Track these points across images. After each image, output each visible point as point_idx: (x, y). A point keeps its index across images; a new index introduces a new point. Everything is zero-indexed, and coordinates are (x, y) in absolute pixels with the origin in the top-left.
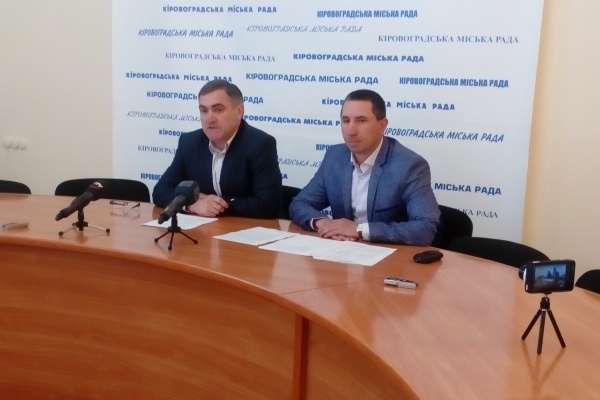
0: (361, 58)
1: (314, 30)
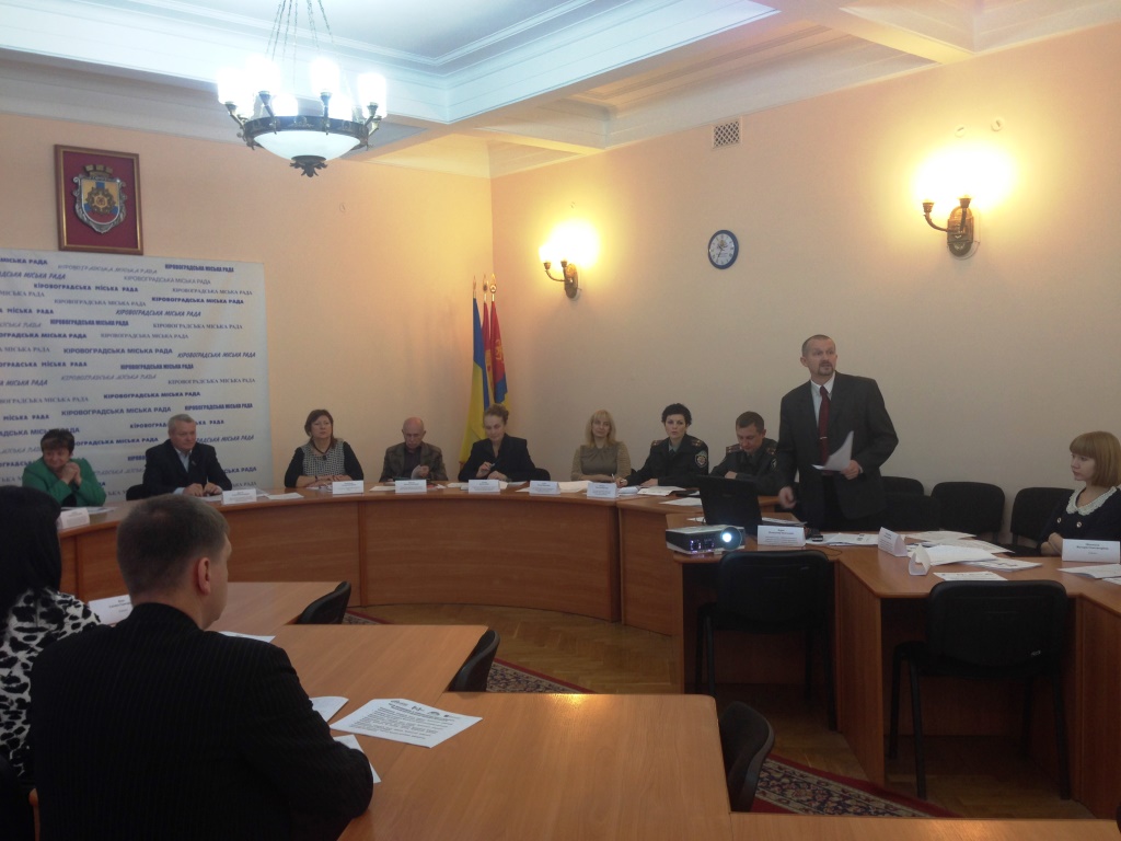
0: (157, 395)
1: (119, 378)
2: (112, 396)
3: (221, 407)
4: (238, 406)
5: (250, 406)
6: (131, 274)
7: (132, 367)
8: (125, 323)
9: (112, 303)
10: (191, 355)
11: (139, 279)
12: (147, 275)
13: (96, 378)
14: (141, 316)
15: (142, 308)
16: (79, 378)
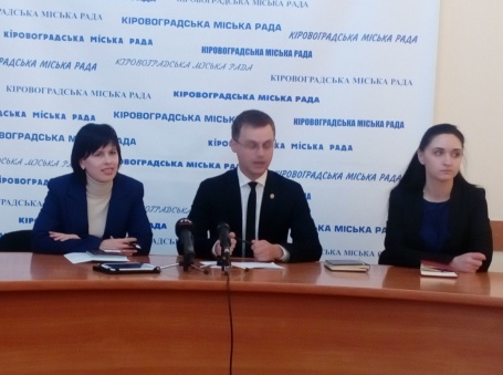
1: (198, 66)
2: (185, 94)
3: (351, 123)
4: (379, 124)
5: (400, 125)
7: (219, 50)
10: (310, 36)
13: (165, 64)
16: (140, 62)
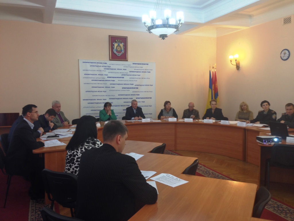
1: (122, 91)
2: (120, 95)
3: (144, 98)
4: (148, 98)
5: (151, 98)
6: (125, 66)
7: (125, 88)
8: (123, 78)
9: (121, 73)
10: (138, 85)
11: (127, 67)
12: (128, 66)
13: (117, 90)
14: (127, 76)
15: (127, 74)
16: (113, 90)
